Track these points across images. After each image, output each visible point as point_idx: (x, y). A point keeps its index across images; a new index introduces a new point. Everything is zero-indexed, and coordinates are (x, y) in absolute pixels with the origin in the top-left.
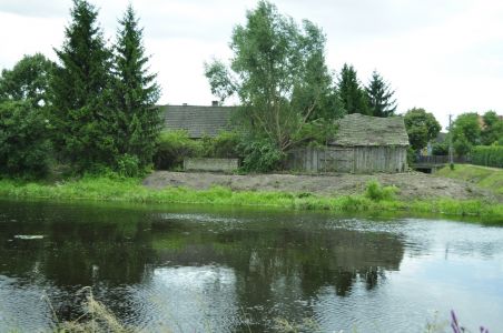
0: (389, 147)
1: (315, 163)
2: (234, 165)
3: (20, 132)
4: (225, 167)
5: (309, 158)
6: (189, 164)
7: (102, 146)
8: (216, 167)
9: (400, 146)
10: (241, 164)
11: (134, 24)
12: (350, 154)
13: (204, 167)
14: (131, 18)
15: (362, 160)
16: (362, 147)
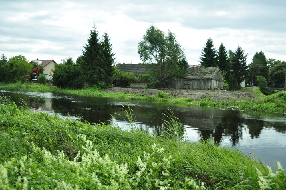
0: (204, 79)
1: (179, 86)
2: (146, 86)
3: (71, 74)
4: (143, 86)
5: (177, 83)
6: (132, 85)
7: (94, 78)
8: (140, 86)
9: (209, 79)
10: (148, 85)
11: (107, 37)
12: (191, 82)
13: (136, 86)
14: (106, 35)
15: (195, 84)
16: (195, 79)
